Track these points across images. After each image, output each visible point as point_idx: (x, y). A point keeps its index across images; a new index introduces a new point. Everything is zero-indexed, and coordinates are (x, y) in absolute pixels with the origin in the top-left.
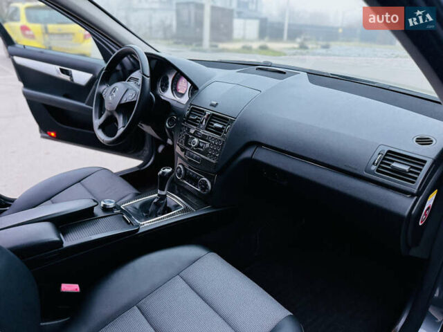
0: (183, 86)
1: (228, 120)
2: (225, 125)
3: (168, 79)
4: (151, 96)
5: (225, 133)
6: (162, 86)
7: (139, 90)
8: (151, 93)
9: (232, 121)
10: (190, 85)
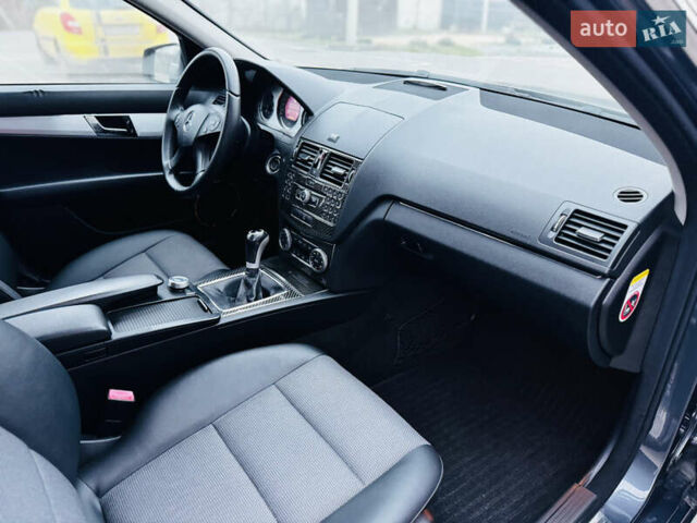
0: (294, 109)
1: (351, 161)
2: (347, 170)
3: (272, 97)
5: (347, 182)
6: (264, 109)
9: (358, 163)
10: (302, 109)
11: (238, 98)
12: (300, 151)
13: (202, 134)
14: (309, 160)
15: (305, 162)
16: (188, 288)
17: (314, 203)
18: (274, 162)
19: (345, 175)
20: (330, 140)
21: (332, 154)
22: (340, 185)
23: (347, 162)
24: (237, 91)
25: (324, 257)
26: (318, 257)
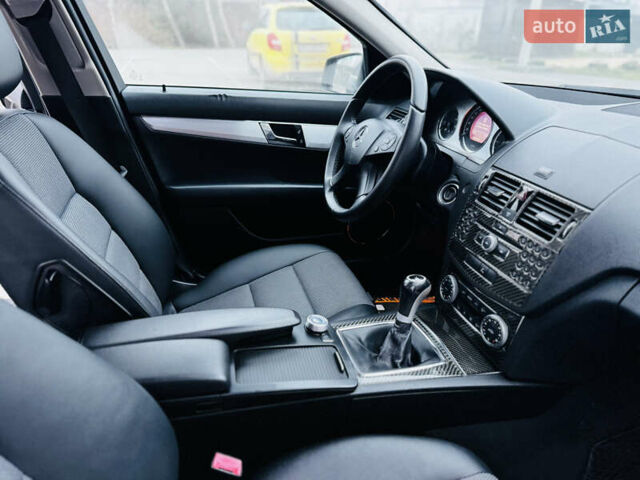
0: (483, 128)
1: (572, 210)
2: (563, 221)
3: (457, 114)
4: (421, 144)
5: (561, 236)
6: (443, 127)
7: (401, 134)
8: (422, 140)
9: (582, 214)
10: (496, 128)
11: (423, 114)
12: (489, 184)
13: (372, 152)
14: (502, 197)
15: (496, 199)
16: (326, 332)
17: (503, 256)
18: (449, 190)
19: (558, 226)
20: (539, 174)
21: (539, 194)
22: (549, 238)
23: (564, 209)
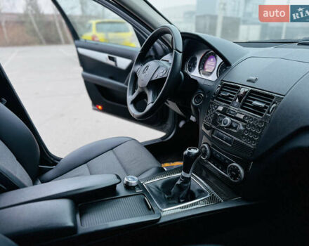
1: (273, 97)
2: (269, 104)
8: (181, 72)
11: (181, 54)
12: (221, 90)
13: (154, 79)
14: (230, 96)
15: (226, 98)
16: (137, 186)
17: (235, 128)
18: (198, 97)
19: (266, 108)
20: (249, 81)
21: (251, 91)
22: (262, 115)
23: (267, 97)
24: (181, 50)
25: (241, 171)
26: (236, 170)
